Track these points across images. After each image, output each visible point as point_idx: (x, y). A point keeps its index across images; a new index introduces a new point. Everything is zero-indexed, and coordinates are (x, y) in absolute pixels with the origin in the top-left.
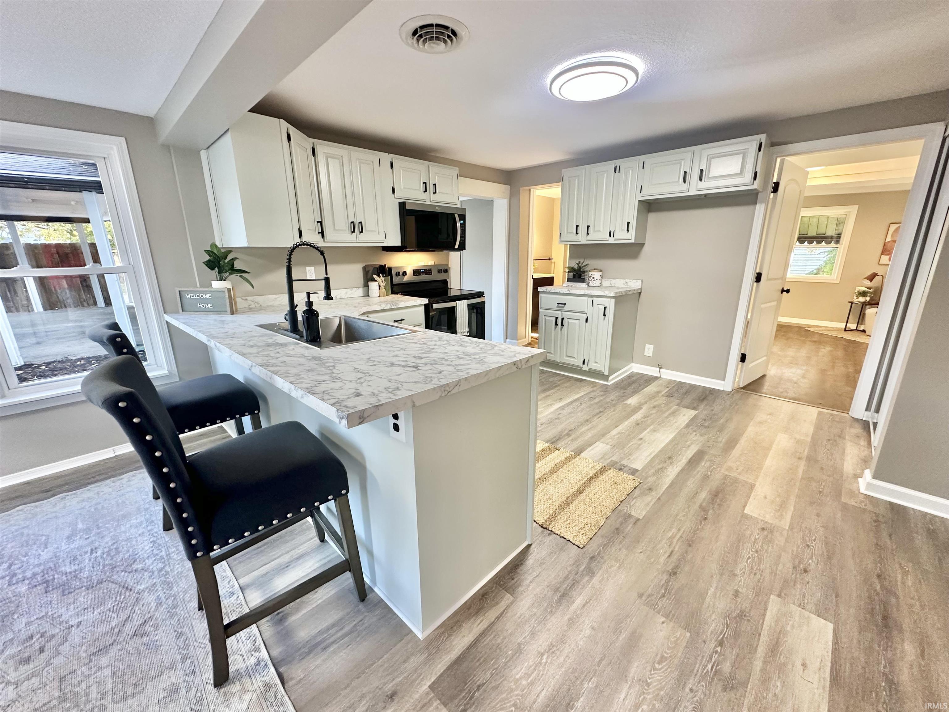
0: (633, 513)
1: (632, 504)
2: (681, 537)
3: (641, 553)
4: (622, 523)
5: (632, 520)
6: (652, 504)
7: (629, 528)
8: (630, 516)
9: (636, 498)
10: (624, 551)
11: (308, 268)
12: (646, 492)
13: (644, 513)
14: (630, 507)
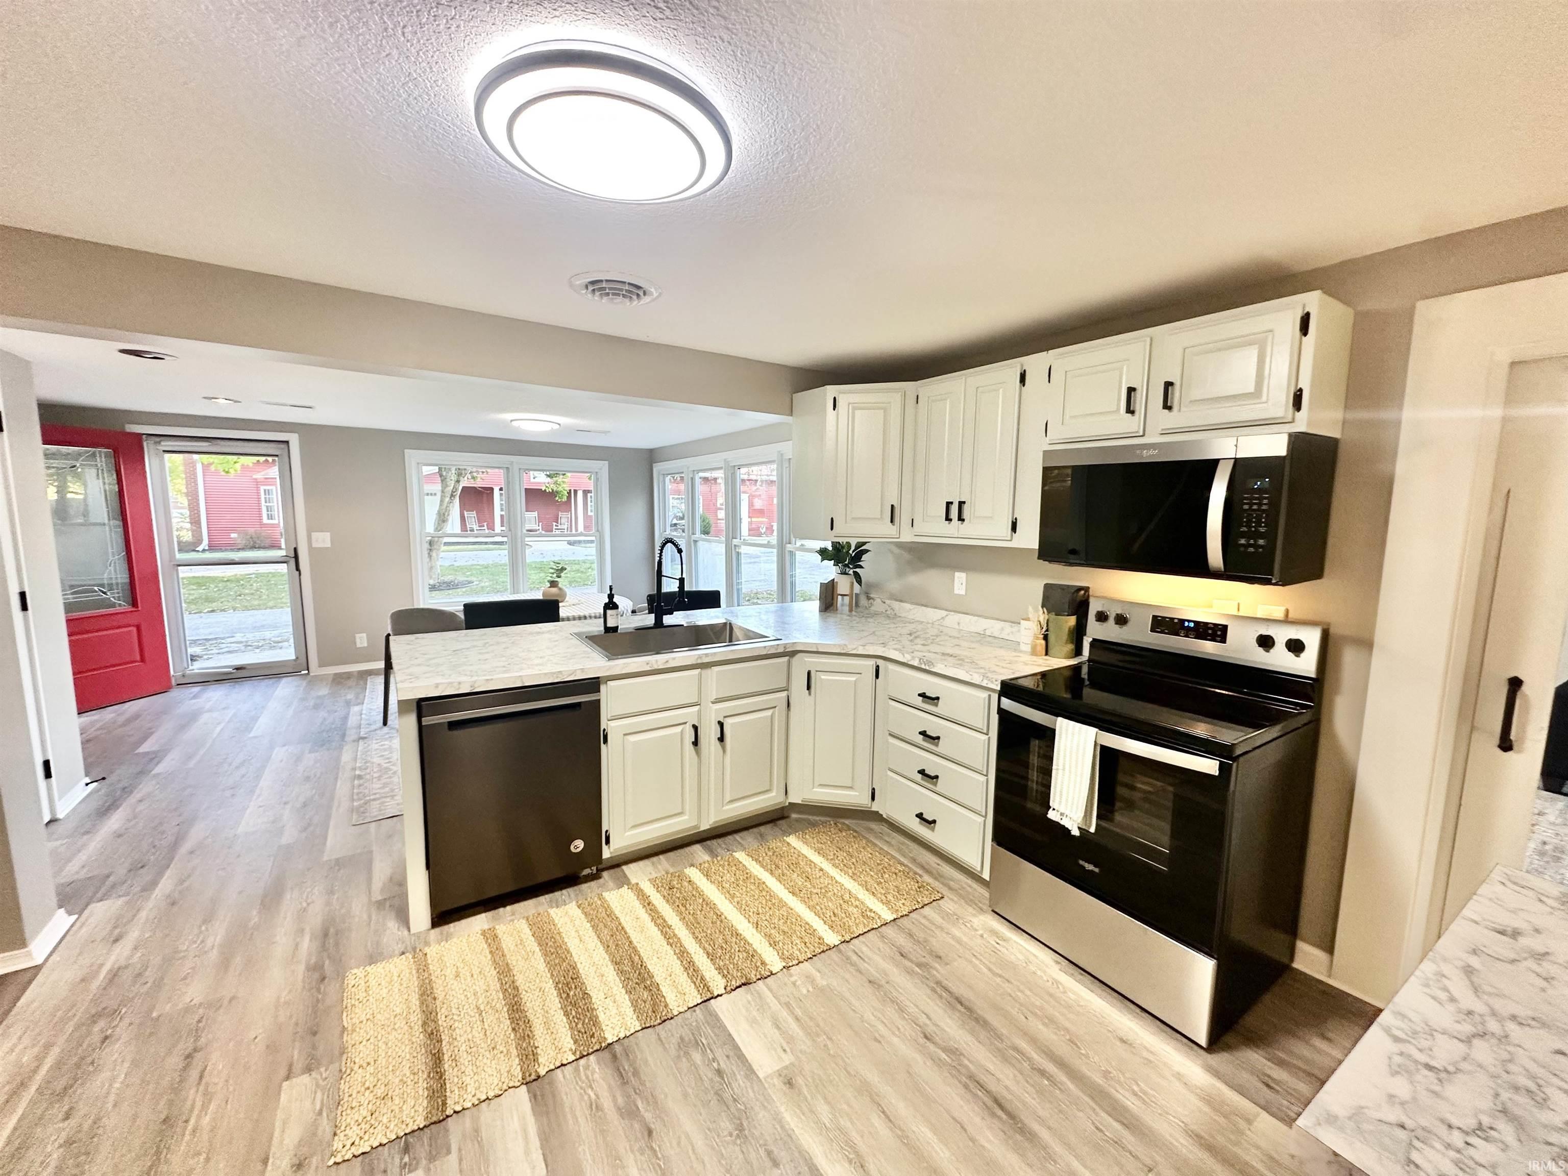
0: (305, 1079)
1: (319, 1094)
2: (187, 1121)
3: (256, 1038)
4: (314, 1047)
5: (298, 1066)
6: (277, 1134)
7: (296, 1053)
8: (308, 1070)
9: (320, 1113)
10: (282, 1018)
11: (957, 574)
12: (305, 1150)
13: (283, 1097)
14: (317, 1085)
